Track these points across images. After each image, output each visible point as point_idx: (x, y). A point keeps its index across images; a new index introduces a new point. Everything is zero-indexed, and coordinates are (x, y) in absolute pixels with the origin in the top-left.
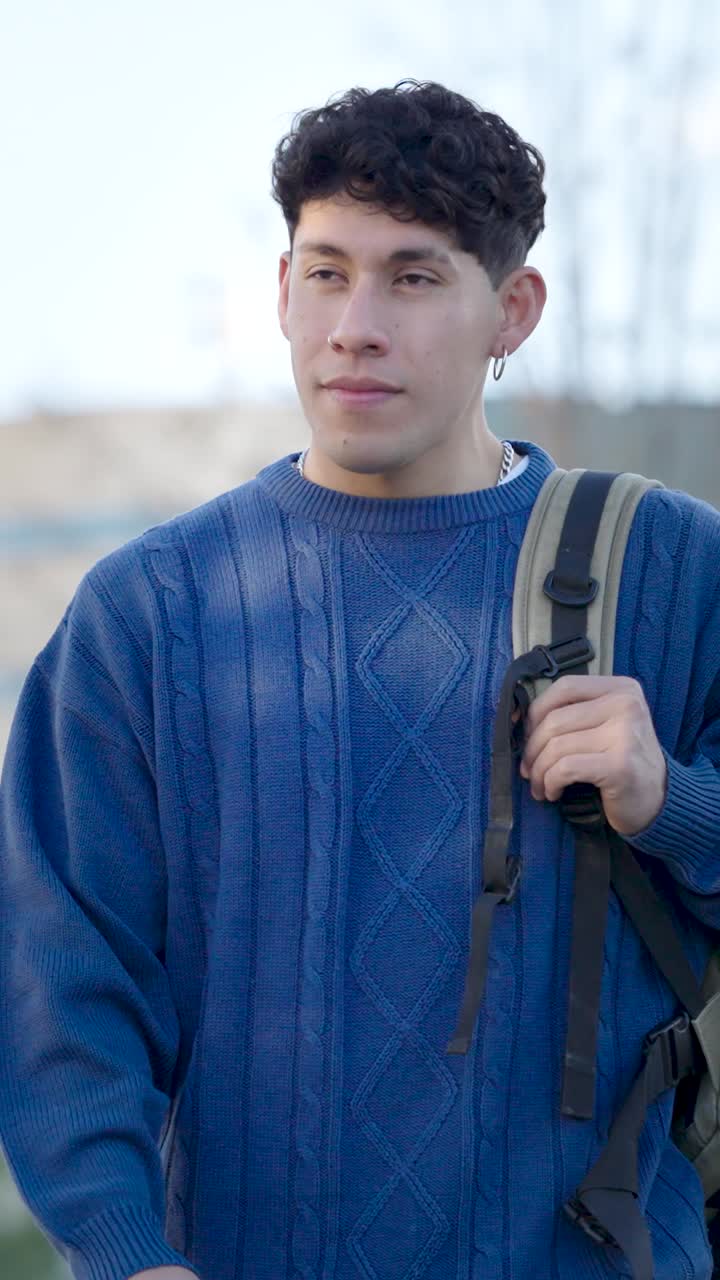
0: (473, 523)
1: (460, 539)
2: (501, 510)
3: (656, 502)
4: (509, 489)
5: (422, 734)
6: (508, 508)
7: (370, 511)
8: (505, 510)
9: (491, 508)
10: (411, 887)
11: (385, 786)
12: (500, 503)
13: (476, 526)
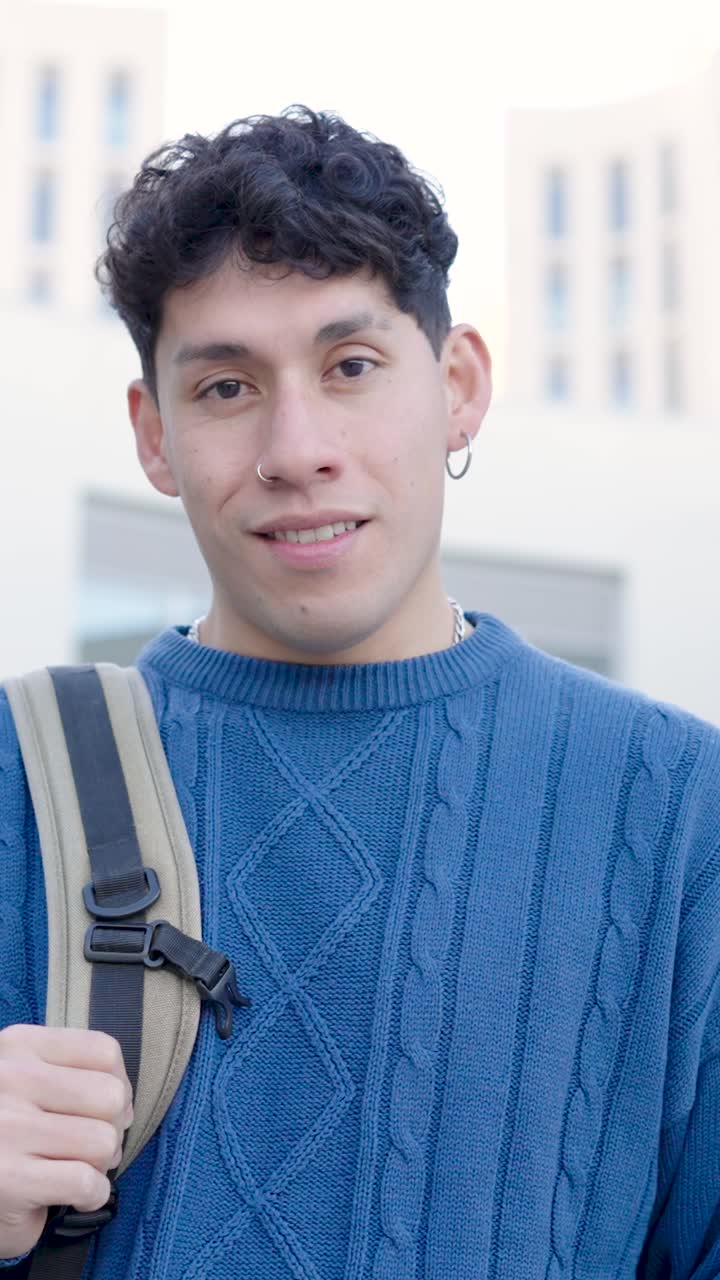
0: (401, 708)
1: (382, 725)
2: (441, 689)
3: (651, 712)
4: (453, 657)
5: (307, 983)
6: (450, 686)
7: (267, 677)
8: (446, 689)
9: (429, 685)
10: (269, 1205)
11: (248, 1053)
12: (441, 678)
13: (406, 712)
